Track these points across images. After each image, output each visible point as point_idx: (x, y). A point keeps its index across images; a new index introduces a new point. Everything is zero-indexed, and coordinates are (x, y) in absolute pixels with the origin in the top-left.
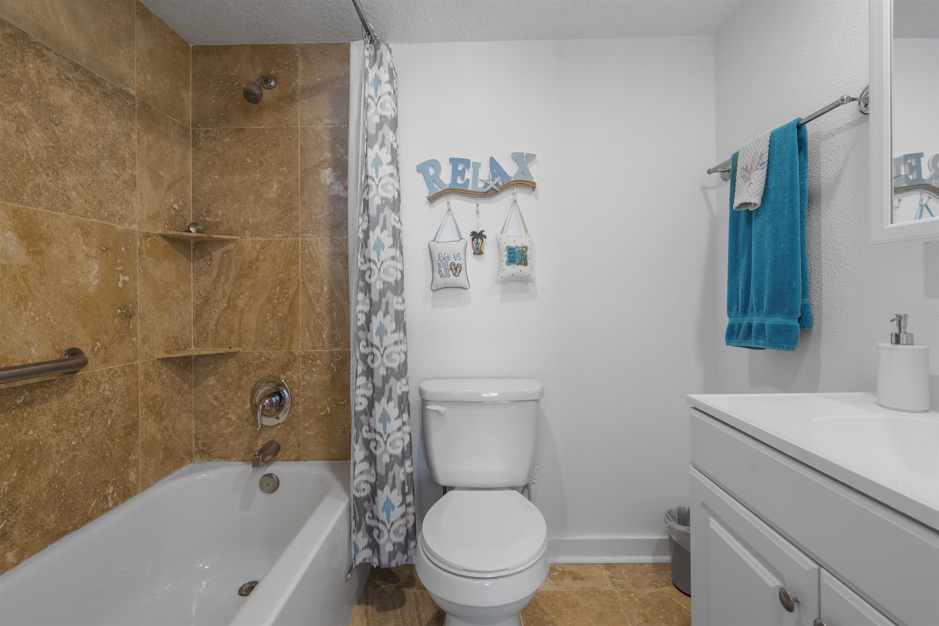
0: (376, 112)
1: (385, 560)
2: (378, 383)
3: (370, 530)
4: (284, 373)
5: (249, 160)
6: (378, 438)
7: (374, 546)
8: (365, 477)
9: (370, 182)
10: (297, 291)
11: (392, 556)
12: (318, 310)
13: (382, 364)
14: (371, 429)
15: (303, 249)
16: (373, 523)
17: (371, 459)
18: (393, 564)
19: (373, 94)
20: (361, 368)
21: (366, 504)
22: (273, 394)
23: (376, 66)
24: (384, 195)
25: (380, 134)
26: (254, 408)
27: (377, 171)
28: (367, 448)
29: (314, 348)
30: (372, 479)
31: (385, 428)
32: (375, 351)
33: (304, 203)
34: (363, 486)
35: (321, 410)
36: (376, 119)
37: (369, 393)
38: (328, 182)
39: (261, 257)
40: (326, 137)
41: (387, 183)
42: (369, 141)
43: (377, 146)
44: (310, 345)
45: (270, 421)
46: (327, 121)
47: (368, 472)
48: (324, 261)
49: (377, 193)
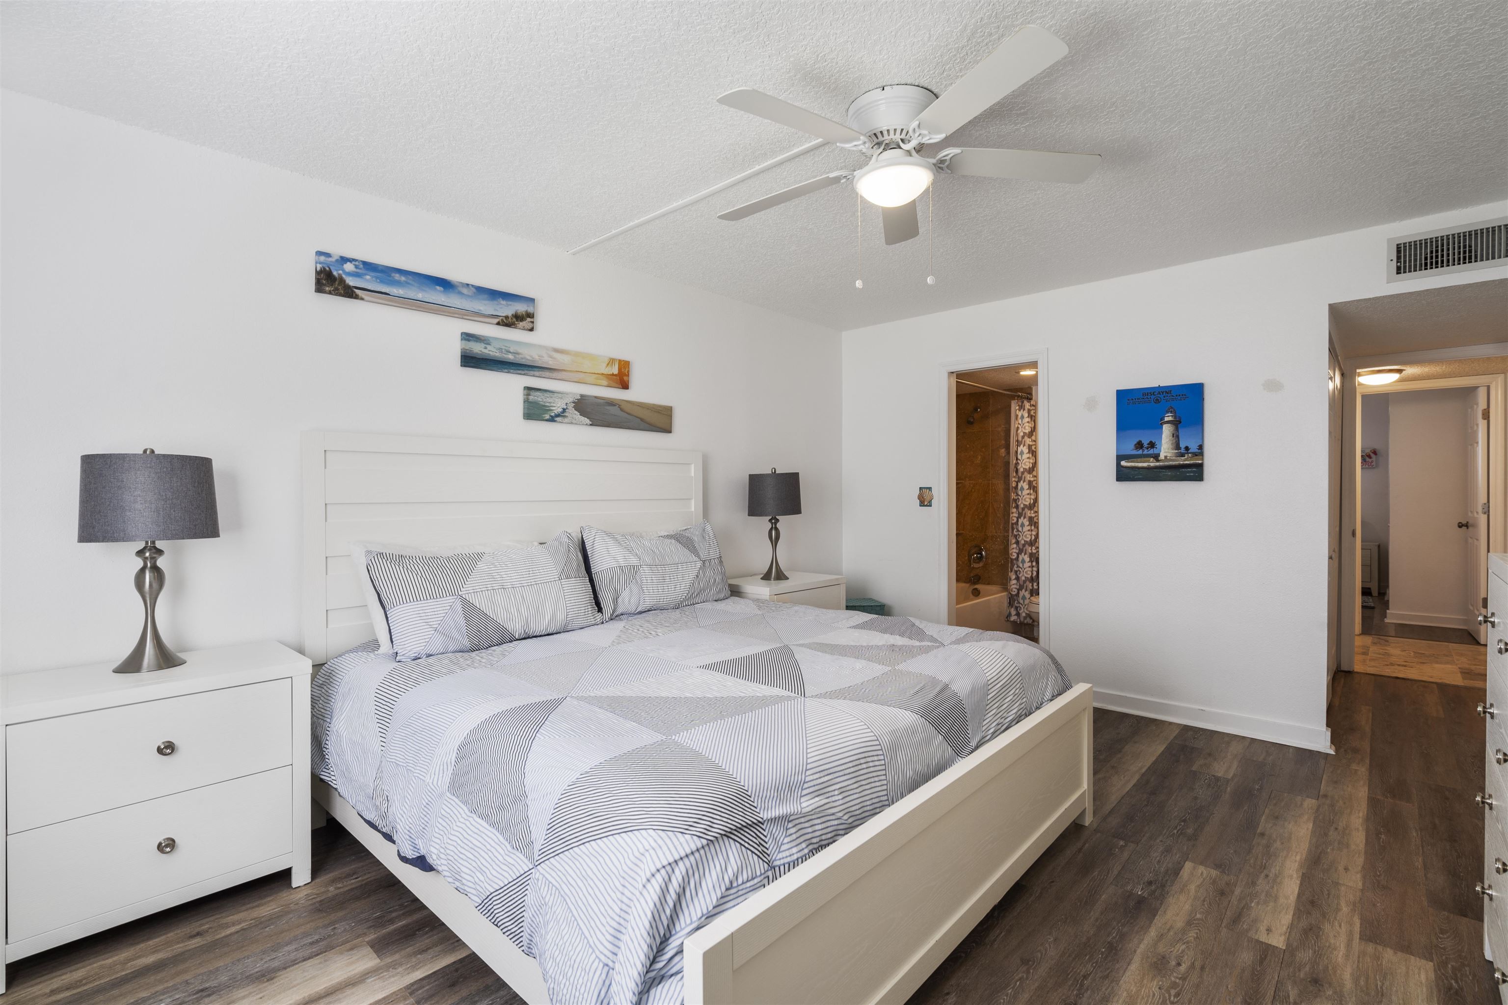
0: (1022, 431)
1: (1022, 619)
2: (1021, 547)
3: (1016, 608)
4: (983, 544)
5: (968, 446)
6: (1020, 569)
7: (1018, 614)
8: (1015, 586)
9: (1019, 461)
10: (989, 506)
11: (1025, 618)
12: (998, 515)
13: (1023, 539)
14: (1018, 566)
15: (992, 487)
16: (1018, 605)
17: (1018, 578)
18: (1025, 622)
19: (1020, 423)
20: (1014, 541)
21: (1015, 597)
22: (979, 554)
23: (1022, 410)
24: (1025, 467)
25: (1023, 440)
26: (969, 560)
27: (1022, 457)
28: (1016, 574)
29: (996, 533)
30: (1018, 587)
31: (1023, 566)
32: (1020, 534)
33: (992, 465)
34: (1014, 590)
35: (999, 562)
36: (1022, 434)
37: (1017, 551)
38: (1003, 455)
39: (973, 490)
40: (1002, 434)
41: (1026, 462)
42: (1019, 443)
43: (1022, 446)
44: (994, 531)
45: (976, 565)
46: (1003, 426)
47: (1016, 584)
48: (1001, 492)
49: (1022, 466)
